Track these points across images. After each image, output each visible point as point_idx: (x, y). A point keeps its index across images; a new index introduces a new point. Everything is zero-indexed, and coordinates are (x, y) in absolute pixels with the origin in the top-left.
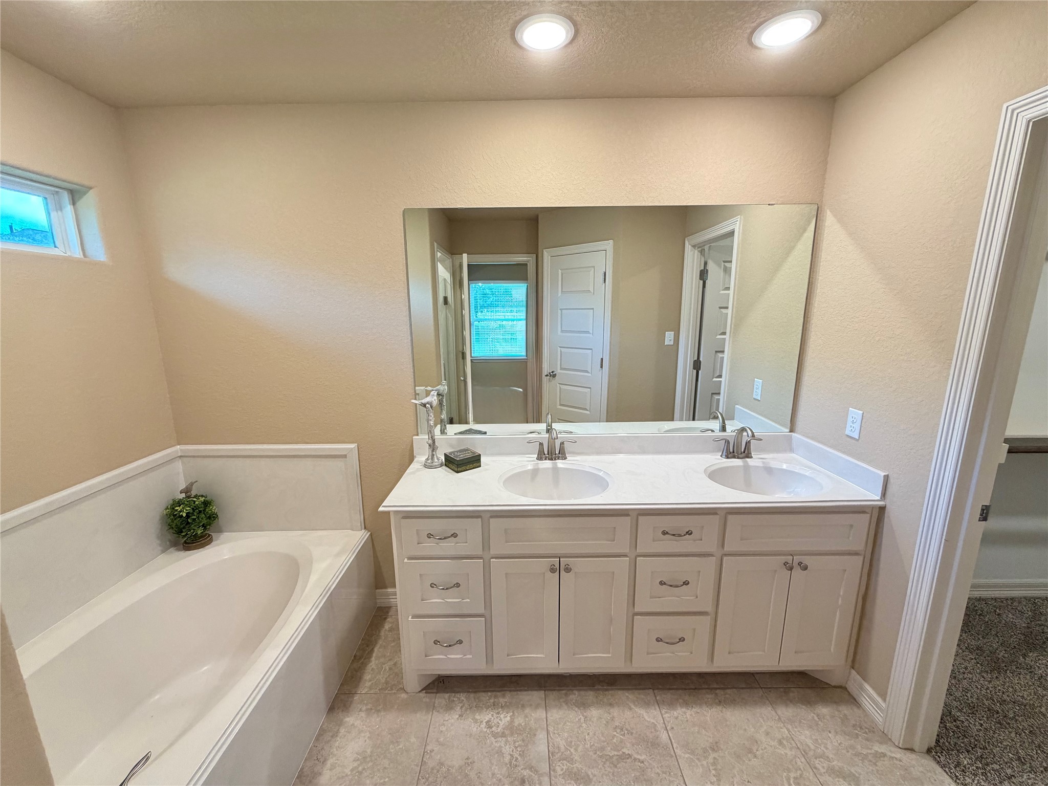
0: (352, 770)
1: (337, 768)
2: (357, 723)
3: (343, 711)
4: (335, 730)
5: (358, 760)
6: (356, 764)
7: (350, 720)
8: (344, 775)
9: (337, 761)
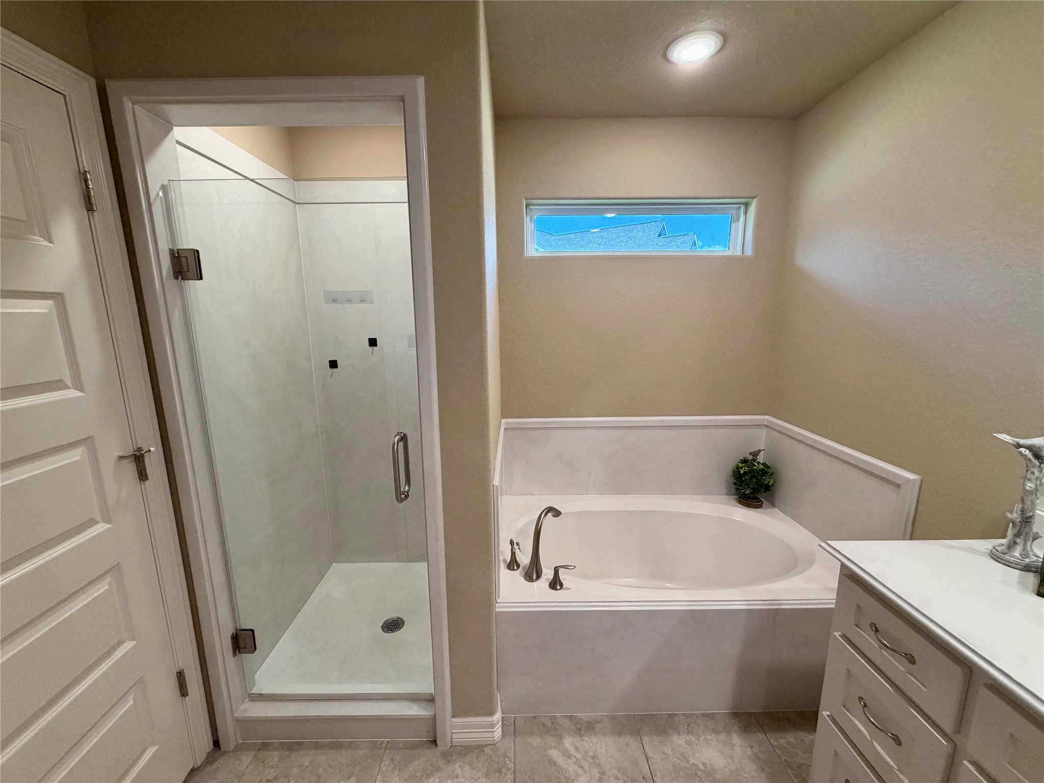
0: (694, 764)
1: (690, 748)
2: (738, 749)
3: (740, 727)
4: (720, 730)
5: (705, 767)
6: (701, 766)
7: (736, 739)
8: (687, 758)
9: (695, 745)
